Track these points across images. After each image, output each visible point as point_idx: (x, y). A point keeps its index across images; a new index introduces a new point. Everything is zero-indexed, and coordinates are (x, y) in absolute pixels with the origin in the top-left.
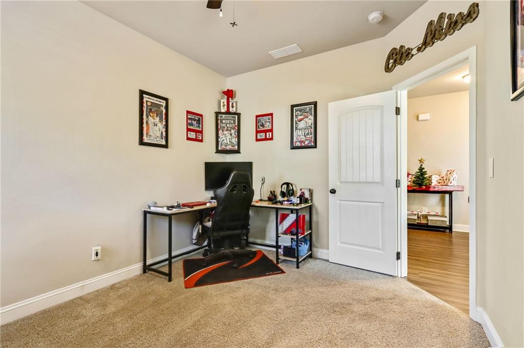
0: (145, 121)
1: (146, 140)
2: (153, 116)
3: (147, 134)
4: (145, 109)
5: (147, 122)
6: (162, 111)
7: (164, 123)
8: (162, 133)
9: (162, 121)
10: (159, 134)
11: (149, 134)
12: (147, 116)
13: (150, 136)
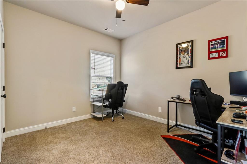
0: (178, 57)
1: (179, 66)
2: (183, 53)
3: (180, 63)
4: (179, 52)
5: (180, 58)
6: (189, 48)
7: (190, 54)
8: (188, 60)
9: (189, 54)
10: (186, 61)
11: (181, 63)
12: (180, 55)
13: (181, 64)
